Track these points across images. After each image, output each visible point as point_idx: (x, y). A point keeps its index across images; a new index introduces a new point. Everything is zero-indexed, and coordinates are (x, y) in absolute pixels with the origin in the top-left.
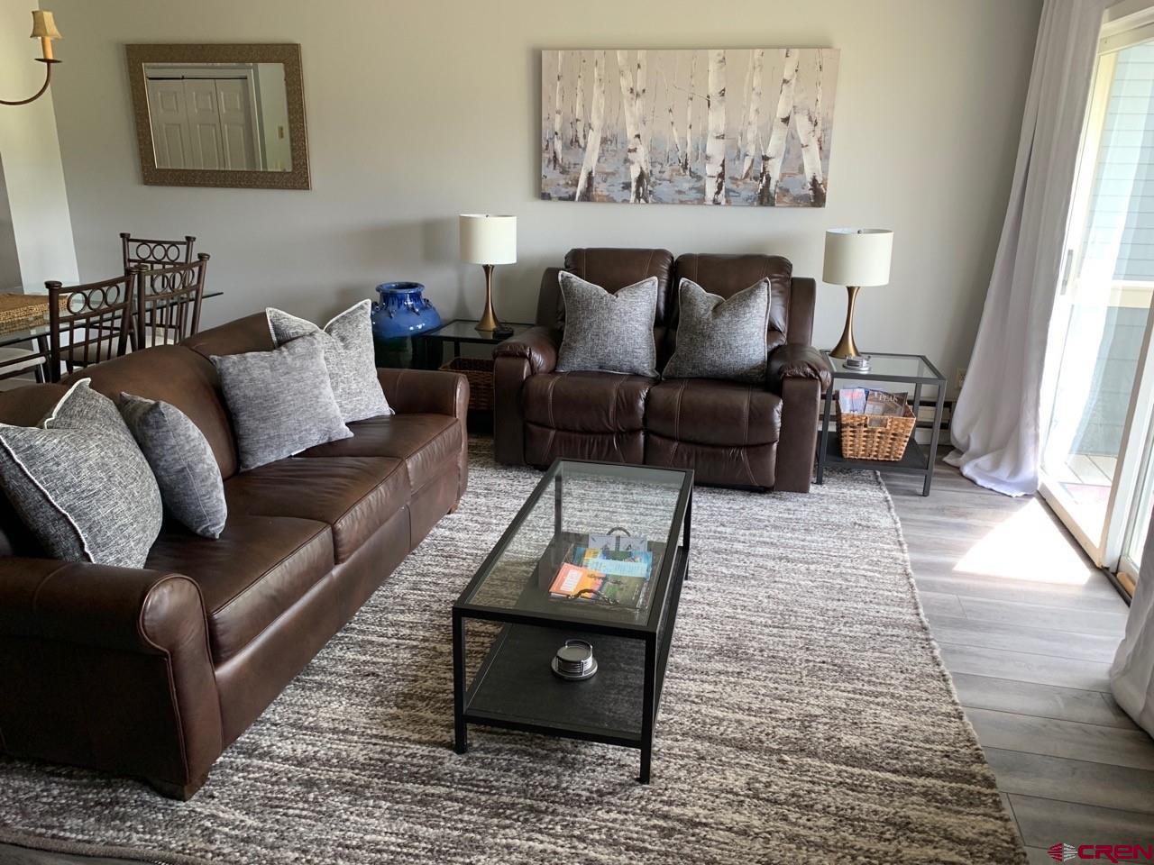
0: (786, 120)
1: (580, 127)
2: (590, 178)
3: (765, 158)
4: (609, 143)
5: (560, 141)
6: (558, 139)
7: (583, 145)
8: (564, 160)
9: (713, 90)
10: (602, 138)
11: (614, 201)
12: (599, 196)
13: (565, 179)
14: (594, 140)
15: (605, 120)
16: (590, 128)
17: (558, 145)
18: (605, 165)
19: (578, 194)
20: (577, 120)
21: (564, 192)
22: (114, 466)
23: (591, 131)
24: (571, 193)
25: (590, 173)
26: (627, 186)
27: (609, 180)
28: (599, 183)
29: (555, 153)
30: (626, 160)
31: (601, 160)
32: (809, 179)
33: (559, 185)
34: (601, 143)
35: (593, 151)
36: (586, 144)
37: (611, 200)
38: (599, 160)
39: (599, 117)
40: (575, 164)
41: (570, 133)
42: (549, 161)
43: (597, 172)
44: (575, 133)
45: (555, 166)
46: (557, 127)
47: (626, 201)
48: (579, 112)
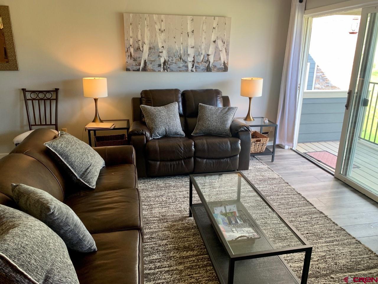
0: (214, 42)
1: (140, 43)
2: (145, 63)
3: (208, 55)
4: (152, 49)
5: (133, 49)
6: (132, 48)
7: (142, 50)
8: (135, 56)
9: (189, 30)
10: (149, 47)
11: (155, 71)
12: (149, 69)
13: (135, 63)
14: (146, 48)
15: (150, 40)
16: (144, 43)
17: (132, 50)
18: (151, 58)
19: (141, 69)
20: (139, 41)
21: (135, 68)
23: (145, 45)
24: (138, 68)
25: (145, 61)
26: (160, 65)
27: (153, 63)
28: (149, 64)
29: (131, 53)
30: (159, 56)
31: (149, 56)
32: (222, 62)
33: (133, 65)
34: (149, 49)
35: (146, 52)
36: (143, 49)
37: (154, 71)
38: (148, 56)
39: (147, 40)
40: (139, 57)
41: (137, 46)
42: (129, 56)
43: (148, 60)
44: (138, 45)
45: (131, 58)
46: (131, 43)
47: (159, 71)
48: (140, 37)
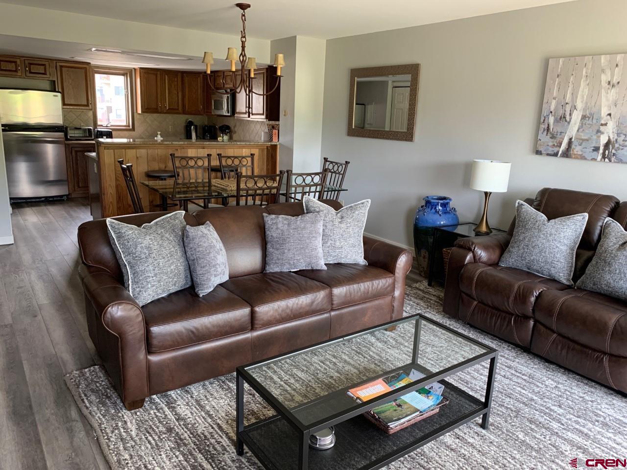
1: (568, 108)
2: (570, 142)
4: (587, 119)
5: (553, 117)
7: (568, 120)
8: (555, 130)
10: (582, 115)
11: (585, 159)
12: (575, 154)
13: (553, 142)
14: (576, 117)
15: (586, 103)
16: (575, 108)
17: (551, 120)
18: (582, 134)
19: (560, 152)
20: (567, 103)
21: (551, 150)
22: (155, 249)
23: (575, 110)
24: (555, 151)
25: (571, 139)
26: (597, 149)
27: (584, 144)
28: (576, 146)
29: (548, 125)
30: (599, 131)
31: (580, 131)
33: (548, 145)
34: (582, 119)
35: (575, 124)
36: (570, 119)
37: (583, 158)
38: (578, 131)
39: (582, 102)
40: (561, 133)
41: (561, 112)
42: (544, 130)
43: (576, 138)
44: (564, 112)
45: (547, 134)
46: (552, 109)
47: (594, 159)
48: (568, 98)
